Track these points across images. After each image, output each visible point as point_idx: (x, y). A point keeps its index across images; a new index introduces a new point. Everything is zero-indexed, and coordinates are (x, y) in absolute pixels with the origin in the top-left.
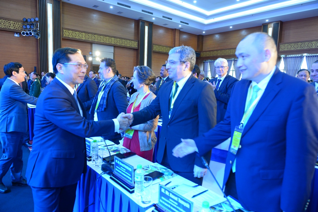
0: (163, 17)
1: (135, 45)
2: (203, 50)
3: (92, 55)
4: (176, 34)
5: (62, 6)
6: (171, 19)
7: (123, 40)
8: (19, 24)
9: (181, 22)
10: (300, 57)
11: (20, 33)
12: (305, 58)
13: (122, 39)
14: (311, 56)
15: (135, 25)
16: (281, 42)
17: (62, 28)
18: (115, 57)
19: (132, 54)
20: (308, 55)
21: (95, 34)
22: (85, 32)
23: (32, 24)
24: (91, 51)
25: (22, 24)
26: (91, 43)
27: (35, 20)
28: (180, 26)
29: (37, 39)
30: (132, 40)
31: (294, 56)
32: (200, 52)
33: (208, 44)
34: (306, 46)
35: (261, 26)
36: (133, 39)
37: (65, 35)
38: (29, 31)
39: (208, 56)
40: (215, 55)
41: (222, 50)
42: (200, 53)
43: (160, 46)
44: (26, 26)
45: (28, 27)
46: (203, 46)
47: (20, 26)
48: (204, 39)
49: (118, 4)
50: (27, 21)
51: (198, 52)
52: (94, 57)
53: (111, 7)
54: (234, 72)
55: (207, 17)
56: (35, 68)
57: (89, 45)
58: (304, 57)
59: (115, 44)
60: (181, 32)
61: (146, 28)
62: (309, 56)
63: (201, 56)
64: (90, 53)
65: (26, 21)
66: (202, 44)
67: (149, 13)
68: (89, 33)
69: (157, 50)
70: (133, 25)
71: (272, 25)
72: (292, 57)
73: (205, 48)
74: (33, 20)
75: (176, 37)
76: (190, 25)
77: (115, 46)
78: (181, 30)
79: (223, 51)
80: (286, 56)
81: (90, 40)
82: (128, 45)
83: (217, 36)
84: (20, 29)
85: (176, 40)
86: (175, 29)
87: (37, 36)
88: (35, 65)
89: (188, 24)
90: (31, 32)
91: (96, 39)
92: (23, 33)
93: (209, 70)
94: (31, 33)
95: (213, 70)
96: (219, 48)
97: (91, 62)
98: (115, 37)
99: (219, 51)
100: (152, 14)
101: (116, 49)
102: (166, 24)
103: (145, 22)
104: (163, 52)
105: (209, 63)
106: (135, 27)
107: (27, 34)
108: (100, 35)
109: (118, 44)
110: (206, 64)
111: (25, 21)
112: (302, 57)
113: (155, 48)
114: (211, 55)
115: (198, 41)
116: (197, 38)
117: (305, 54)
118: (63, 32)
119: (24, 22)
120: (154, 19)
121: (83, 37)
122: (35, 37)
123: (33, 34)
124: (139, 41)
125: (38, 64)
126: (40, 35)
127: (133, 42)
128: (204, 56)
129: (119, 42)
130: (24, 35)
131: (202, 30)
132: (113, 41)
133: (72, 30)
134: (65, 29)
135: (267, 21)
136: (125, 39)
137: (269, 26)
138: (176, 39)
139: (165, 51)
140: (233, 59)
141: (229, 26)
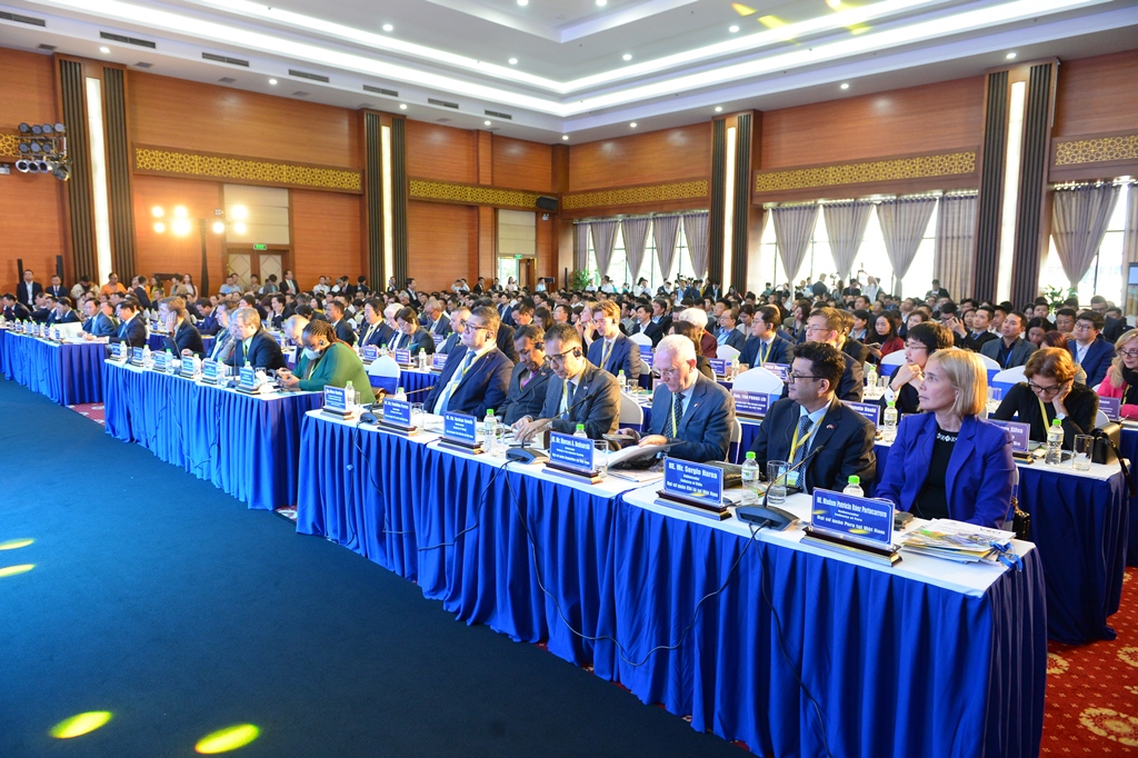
0: (430, 101)
1: (352, 182)
2: (571, 189)
3: (222, 217)
4: (481, 145)
5: (129, 80)
6: (456, 107)
7: (316, 171)
8: (7, 140)
9: (487, 112)
10: (810, 207)
11: (12, 165)
12: (821, 210)
13: (312, 166)
14: (835, 206)
15: (350, 125)
16: (760, 168)
17: (132, 144)
18: (295, 219)
19: (346, 208)
20: (829, 202)
21: (230, 157)
22: (199, 153)
23: (46, 140)
24: (221, 205)
25: (16, 139)
26: (220, 183)
27: (54, 129)
28: (488, 123)
29: (61, 183)
30: (343, 169)
31: (796, 204)
32: (562, 194)
33: (585, 171)
34: (814, 179)
35: (709, 123)
36: (347, 166)
37: (143, 164)
38: (37, 158)
39: (581, 206)
40: (600, 204)
41: (618, 188)
42: (561, 198)
43: (432, 181)
44: (29, 145)
45: (35, 147)
46: (568, 176)
47: (10, 146)
48: (571, 156)
49: (291, 73)
50: (30, 131)
51: (555, 195)
52: (228, 224)
53: (273, 82)
54: (655, 251)
55: (562, 98)
56: (59, 258)
57: (216, 188)
58: (818, 206)
59: (290, 183)
60: (497, 139)
61: (386, 132)
62: (830, 206)
63: (564, 207)
64: (218, 212)
65: (28, 132)
66: (567, 170)
67: (384, 92)
68: (211, 155)
69: (422, 195)
70: (344, 126)
71: (735, 120)
72: (791, 209)
73: (574, 185)
74: (47, 130)
75: (481, 154)
76: (517, 120)
77: (292, 189)
78: (495, 132)
79: (620, 192)
80: (779, 205)
81: (217, 174)
82: (332, 185)
83: (608, 147)
84: (11, 153)
85: (481, 164)
86: (478, 131)
87: (61, 172)
88: (58, 251)
89: (509, 117)
90: (44, 161)
91: (235, 169)
92: (22, 166)
93: (592, 247)
94: (43, 166)
95: (602, 247)
96: (611, 184)
97: (223, 239)
98: (289, 163)
99: (610, 193)
100: (395, 94)
101: (296, 197)
102: (444, 120)
103: (379, 116)
104: (443, 199)
105: (589, 227)
106: (350, 130)
107: (33, 167)
108: (246, 159)
109: (301, 182)
110: (581, 228)
111: (26, 133)
112: (814, 208)
113: (416, 189)
114: (591, 205)
115: (554, 163)
116: (550, 155)
117: (821, 201)
118: (134, 155)
119: (22, 134)
120: (403, 107)
121: (195, 166)
122: (56, 175)
123: (50, 168)
124: (364, 171)
125: (65, 246)
126: (70, 170)
127: (346, 174)
128: (572, 207)
129: (302, 177)
130: (25, 171)
131: (556, 133)
132: (285, 174)
133: (163, 149)
134: (139, 148)
135: (719, 110)
136: (320, 167)
137: (728, 122)
138: (481, 160)
139: (447, 197)
140: (651, 214)
141: (628, 123)
